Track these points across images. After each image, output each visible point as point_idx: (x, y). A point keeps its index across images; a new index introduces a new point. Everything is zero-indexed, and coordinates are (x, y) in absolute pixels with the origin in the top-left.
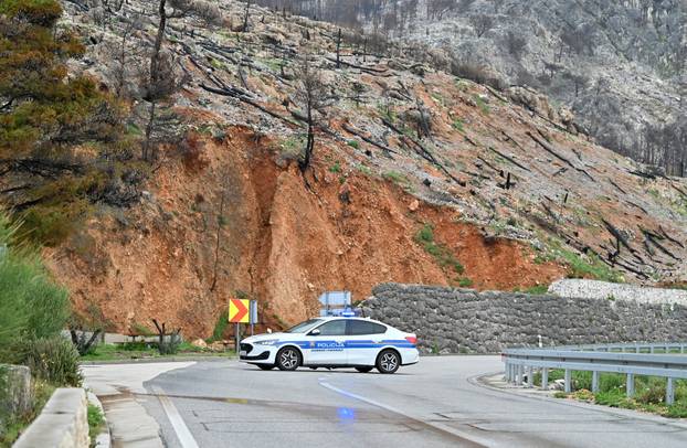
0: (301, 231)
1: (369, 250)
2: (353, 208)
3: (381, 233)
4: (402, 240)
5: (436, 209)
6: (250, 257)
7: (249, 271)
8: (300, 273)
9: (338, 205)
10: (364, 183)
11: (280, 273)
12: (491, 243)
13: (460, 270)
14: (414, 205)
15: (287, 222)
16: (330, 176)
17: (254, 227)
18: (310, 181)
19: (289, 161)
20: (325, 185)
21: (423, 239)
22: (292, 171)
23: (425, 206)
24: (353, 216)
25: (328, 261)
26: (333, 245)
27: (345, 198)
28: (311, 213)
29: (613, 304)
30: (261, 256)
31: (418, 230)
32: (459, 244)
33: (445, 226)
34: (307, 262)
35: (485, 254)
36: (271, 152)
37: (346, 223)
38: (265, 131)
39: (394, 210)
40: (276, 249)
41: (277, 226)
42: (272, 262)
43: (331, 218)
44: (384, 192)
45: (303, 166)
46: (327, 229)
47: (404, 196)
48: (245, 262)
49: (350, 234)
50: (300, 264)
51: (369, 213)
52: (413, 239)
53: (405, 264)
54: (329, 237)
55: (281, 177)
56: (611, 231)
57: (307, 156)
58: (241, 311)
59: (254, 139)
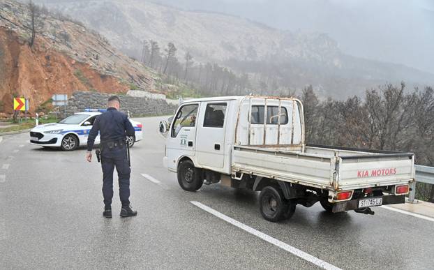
0: (31, 70)
1: (57, 78)
2: (51, 62)
3: (62, 72)
4: (70, 75)
5: (81, 63)
6: (9, 79)
7: (9, 85)
8: (31, 86)
9: (45, 61)
10: (54, 52)
11: (23, 86)
12: (104, 77)
13: (92, 86)
14: (73, 62)
15: (26, 66)
16: (41, 49)
17: (11, 67)
18: (34, 50)
19: (25, 42)
20: (40, 52)
21: (78, 75)
22: (26, 46)
23: (77, 63)
24: (51, 65)
25: (42, 82)
26: (44, 75)
27: (47, 58)
28: (34, 63)
29: (146, 99)
30: (14, 79)
31: (76, 71)
32: (91, 77)
33: (86, 70)
34: (33, 82)
35: (101, 81)
36: (17, 38)
37: (48, 68)
38: (13, 29)
39: (66, 64)
40: (21, 76)
41: (21, 67)
42: (19, 81)
43: (42, 65)
44: (62, 56)
45: (31, 45)
46: (41, 69)
47: (69, 59)
48: (7, 81)
49: (50, 72)
50: (31, 82)
51: (57, 64)
52: (75, 75)
53: (71, 83)
54: (42, 72)
55: (21, 48)
56: (129, 75)
57: (32, 41)
58: (21, 105)
59: (10, 32)
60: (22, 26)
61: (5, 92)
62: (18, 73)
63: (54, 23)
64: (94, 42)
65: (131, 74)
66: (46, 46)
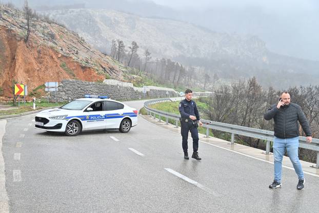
0: (26, 62)
1: (46, 68)
2: (41, 55)
3: (50, 63)
4: (57, 66)
5: (66, 57)
6: (8, 69)
7: (8, 74)
8: (25, 75)
9: (37, 54)
10: (44, 48)
11: (19, 74)
12: (84, 68)
13: (74, 76)
14: (60, 56)
15: (21, 58)
16: (34, 45)
17: (9, 59)
18: (28, 46)
19: (21, 38)
20: (32, 47)
21: (63, 66)
22: (22, 42)
23: (63, 56)
24: (42, 58)
25: (34, 71)
26: (36, 66)
27: (39, 52)
28: (29, 56)
29: (118, 87)
30: (12, 69)
31: (61, 63)
32: (74, 68)
33: (69, 62)
34: (27, 71)
35: (82, 71)
36: (15, 35)
37: (39, 60)
38: (12, 28)
39: (54, 57)
40: (17, 67)
41: (18, 59)
42: (16, 71)
43: (35, 58)
44: (51, 51)
45: (26, 41)
46: (34, 61)
47: (56, 53)
48: (7, 70)
49: (41, 63)
50: (25, 72)
51: (47, 57)
52: (60, 66)
53: (58, 73)
54: (35, 64)
55: (19, 43)
56: (102, 67)
57: (27, 38)
58: (21, 90)
59: (9, 31)
60: (18, 26)
61: (4, 80)
62: (15, 64)
63: (43, 25)
64: (74, 41)
65: (104, 66)
66: (38, 42)
